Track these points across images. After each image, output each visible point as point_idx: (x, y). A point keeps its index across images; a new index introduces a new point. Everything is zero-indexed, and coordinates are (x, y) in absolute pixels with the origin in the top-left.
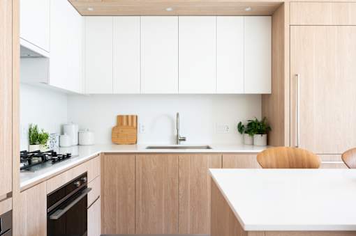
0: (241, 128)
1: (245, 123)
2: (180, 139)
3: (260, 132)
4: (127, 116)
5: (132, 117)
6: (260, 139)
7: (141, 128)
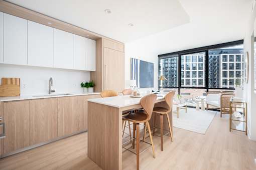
0: (82, 85)
1: (84, 83)
2: (50, 91)
3: (91, 87)
4: (11, 79)
5: (16, 79)
6: (91, 89)
7: (23, 86)
